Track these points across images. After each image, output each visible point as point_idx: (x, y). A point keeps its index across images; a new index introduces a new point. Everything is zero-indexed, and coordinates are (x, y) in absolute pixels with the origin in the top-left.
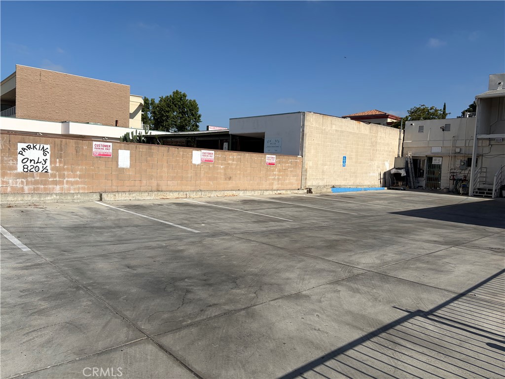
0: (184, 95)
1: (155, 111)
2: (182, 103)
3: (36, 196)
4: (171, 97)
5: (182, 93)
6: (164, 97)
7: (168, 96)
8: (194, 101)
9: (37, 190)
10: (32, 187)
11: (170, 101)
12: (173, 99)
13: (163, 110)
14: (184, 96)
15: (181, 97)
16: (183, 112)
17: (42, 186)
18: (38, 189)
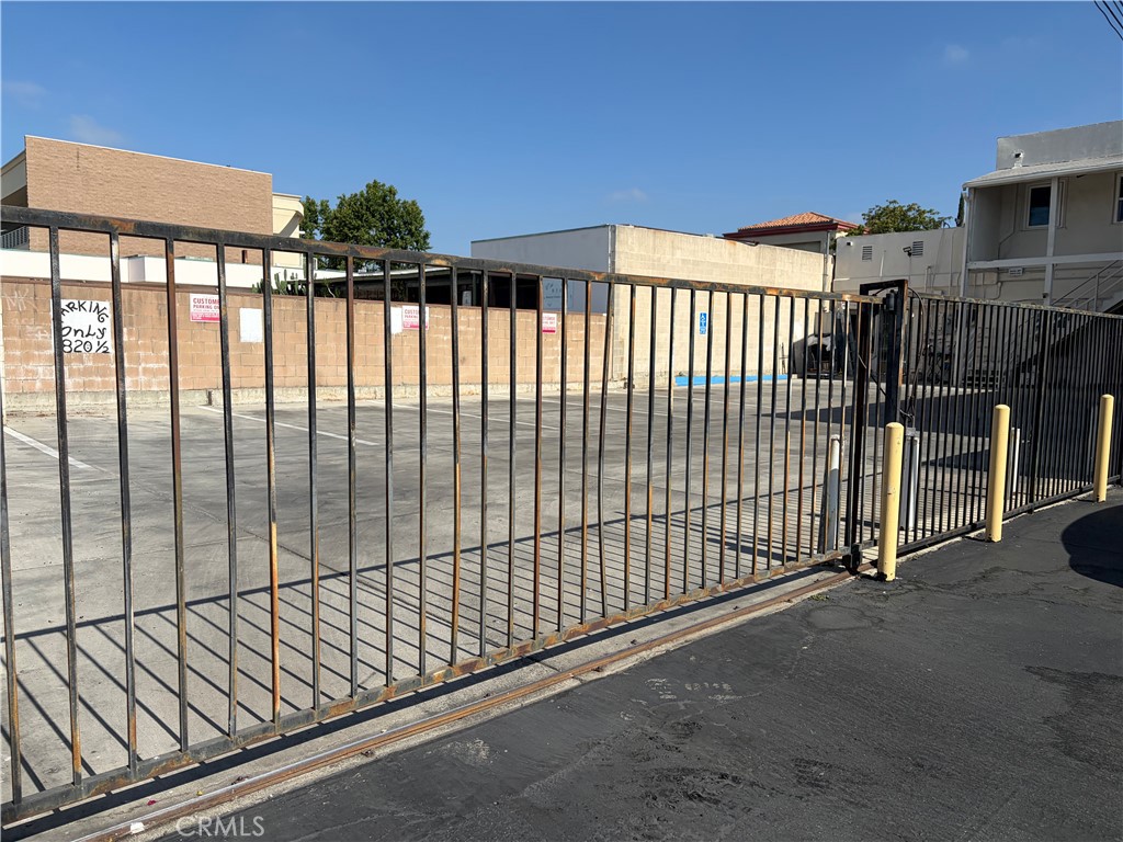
0: (390, 192)
1: (329, 228)
2: (387, 209)
3: (87, 396)
4: (362, 195)
5: (387, 186)
6: (348, 196)
7: (356, 195)
8: (414, 203)
9: (89, 387)
10: (80, 380)
11: (361, 204)
12: (368, 200)
13: (345, 225)
14: (392, 192)
15: (386, 196)
16: (389, 227)
17: (100, 379)
18: (91, 384)
